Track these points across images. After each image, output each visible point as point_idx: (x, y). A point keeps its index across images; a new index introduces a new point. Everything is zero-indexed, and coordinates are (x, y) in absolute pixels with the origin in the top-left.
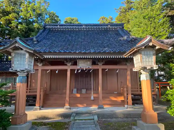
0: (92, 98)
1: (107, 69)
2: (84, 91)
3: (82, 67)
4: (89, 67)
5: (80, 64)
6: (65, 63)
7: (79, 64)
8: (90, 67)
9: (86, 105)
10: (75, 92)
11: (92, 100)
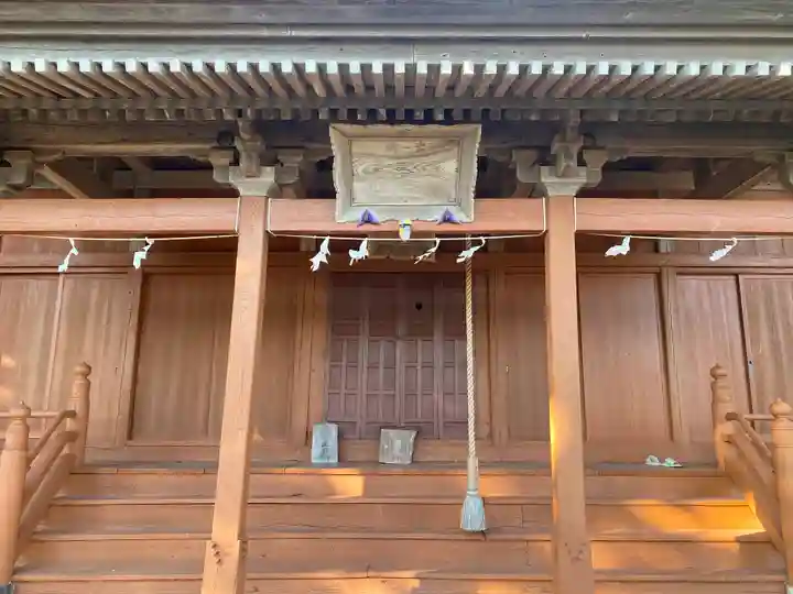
0: (472, 515)
1: (627, 241)
2: (397, 446)
3: (377, 217)
4: (447, 220)
5: (357, 185)
6: (217, 177)
7: (350, 176)
8: (458, 216)
9: (416, 583)
10: (323, 455)
11: (474, 533)
